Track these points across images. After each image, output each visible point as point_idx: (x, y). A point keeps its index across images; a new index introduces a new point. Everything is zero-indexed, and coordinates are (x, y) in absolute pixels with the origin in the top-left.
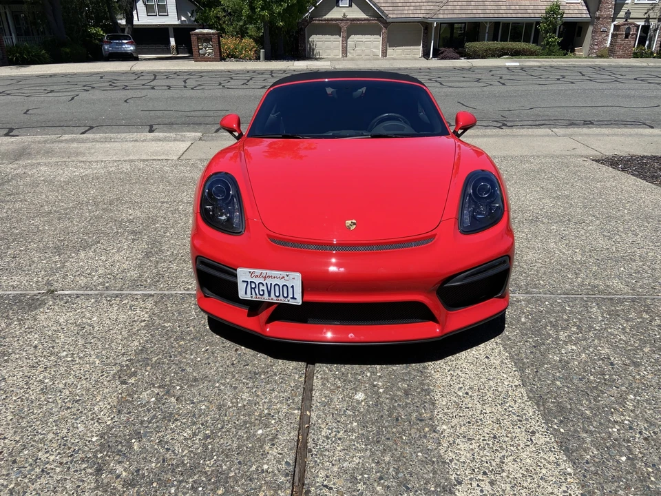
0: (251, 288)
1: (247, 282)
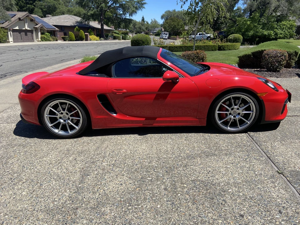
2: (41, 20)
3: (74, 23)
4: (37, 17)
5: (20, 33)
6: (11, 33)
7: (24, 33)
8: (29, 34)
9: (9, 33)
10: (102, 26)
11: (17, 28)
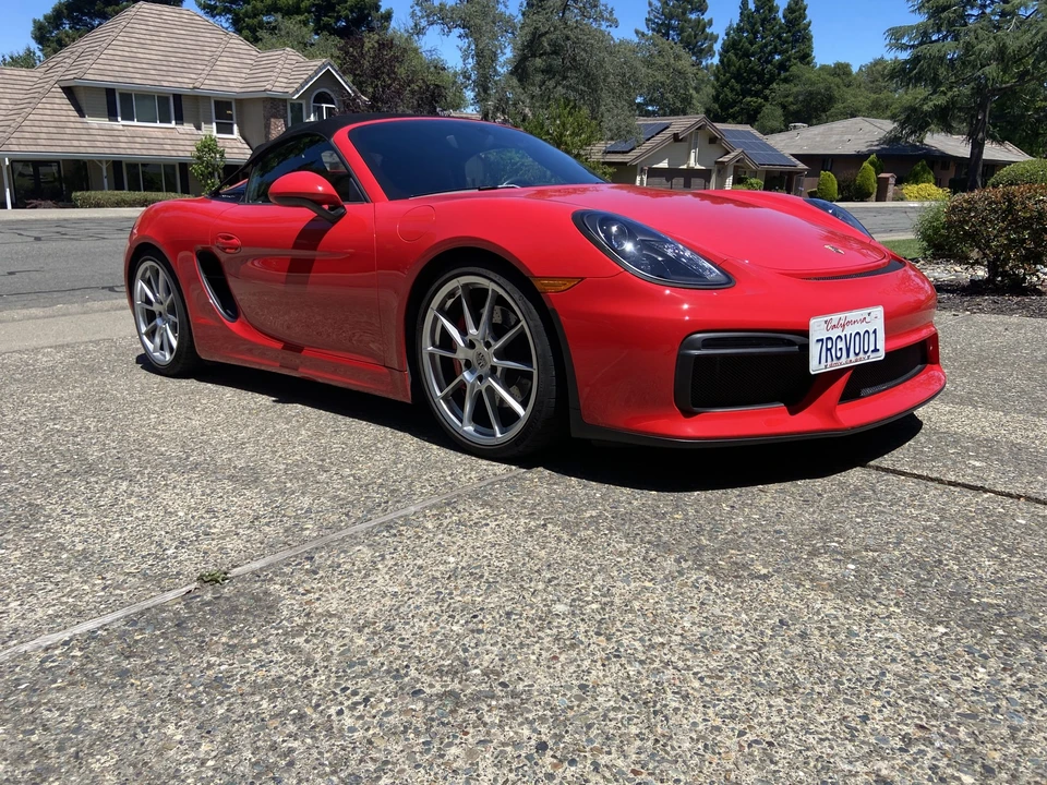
0: (827, 349)
1: (822, 340)
2: (757, 138)
3: (871, 145)
4: (749, 132)
5: (669, 179)
6: (645, 178)
7: (682, 180)
8: (696, 182)
9: (638, 178)
10: (977, 147)
11: (664, 164)
